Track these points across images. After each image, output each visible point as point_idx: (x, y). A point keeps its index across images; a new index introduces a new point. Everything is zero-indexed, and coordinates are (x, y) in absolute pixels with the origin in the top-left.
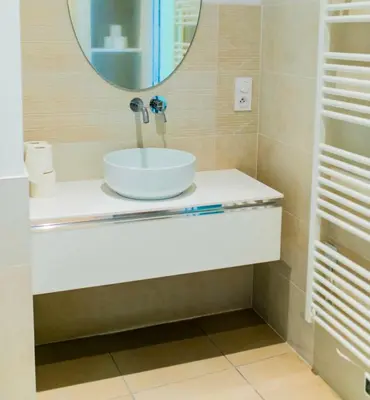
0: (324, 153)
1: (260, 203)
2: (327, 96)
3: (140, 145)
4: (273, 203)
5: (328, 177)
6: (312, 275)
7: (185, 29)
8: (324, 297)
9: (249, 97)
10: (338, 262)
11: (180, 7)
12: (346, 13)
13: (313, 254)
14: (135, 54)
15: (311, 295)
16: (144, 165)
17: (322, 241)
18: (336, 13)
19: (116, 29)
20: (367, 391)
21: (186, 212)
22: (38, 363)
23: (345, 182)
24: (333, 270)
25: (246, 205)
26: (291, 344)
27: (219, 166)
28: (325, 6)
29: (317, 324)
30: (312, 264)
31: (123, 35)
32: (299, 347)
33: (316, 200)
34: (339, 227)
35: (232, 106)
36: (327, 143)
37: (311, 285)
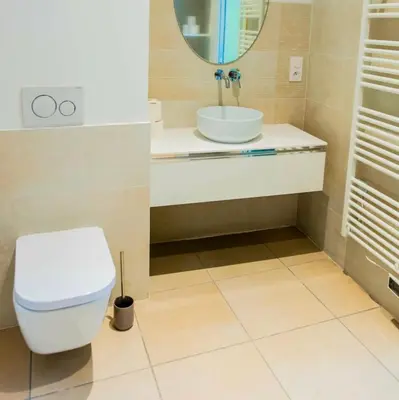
0: (362, 113)
1: (306, 149)
2: (366, 72)
3: (221, 104)
4: (318, 149)
5: (363, 130)
6: (348, 202)
7: (247, 20)
8: (357, 218)
9: (300, 70)
10: (368, 192)
11: (245, 3)
12: (382, 11)
13: (349, 186)
14: (205, 38)
15: (346, 216)
16: (223, 117)
17: (357, 177)
18: (374, 11)
19: (192, 19)
20: (390, 286)
21: (242, 154)
22: (151, 256)
23: (376, 135)
24: (363, 198)
25: (295, 150)
26: (328, 252)
27: (276, 121)
28: (367, 6)
29: (349, 238)
30: (348, 194)
31: (197, 23)
32: (334, 255)
33: (353, 148)
34: (371, 167)
35: (288, 77)
36: (363, 106)
37: (347, 209)
